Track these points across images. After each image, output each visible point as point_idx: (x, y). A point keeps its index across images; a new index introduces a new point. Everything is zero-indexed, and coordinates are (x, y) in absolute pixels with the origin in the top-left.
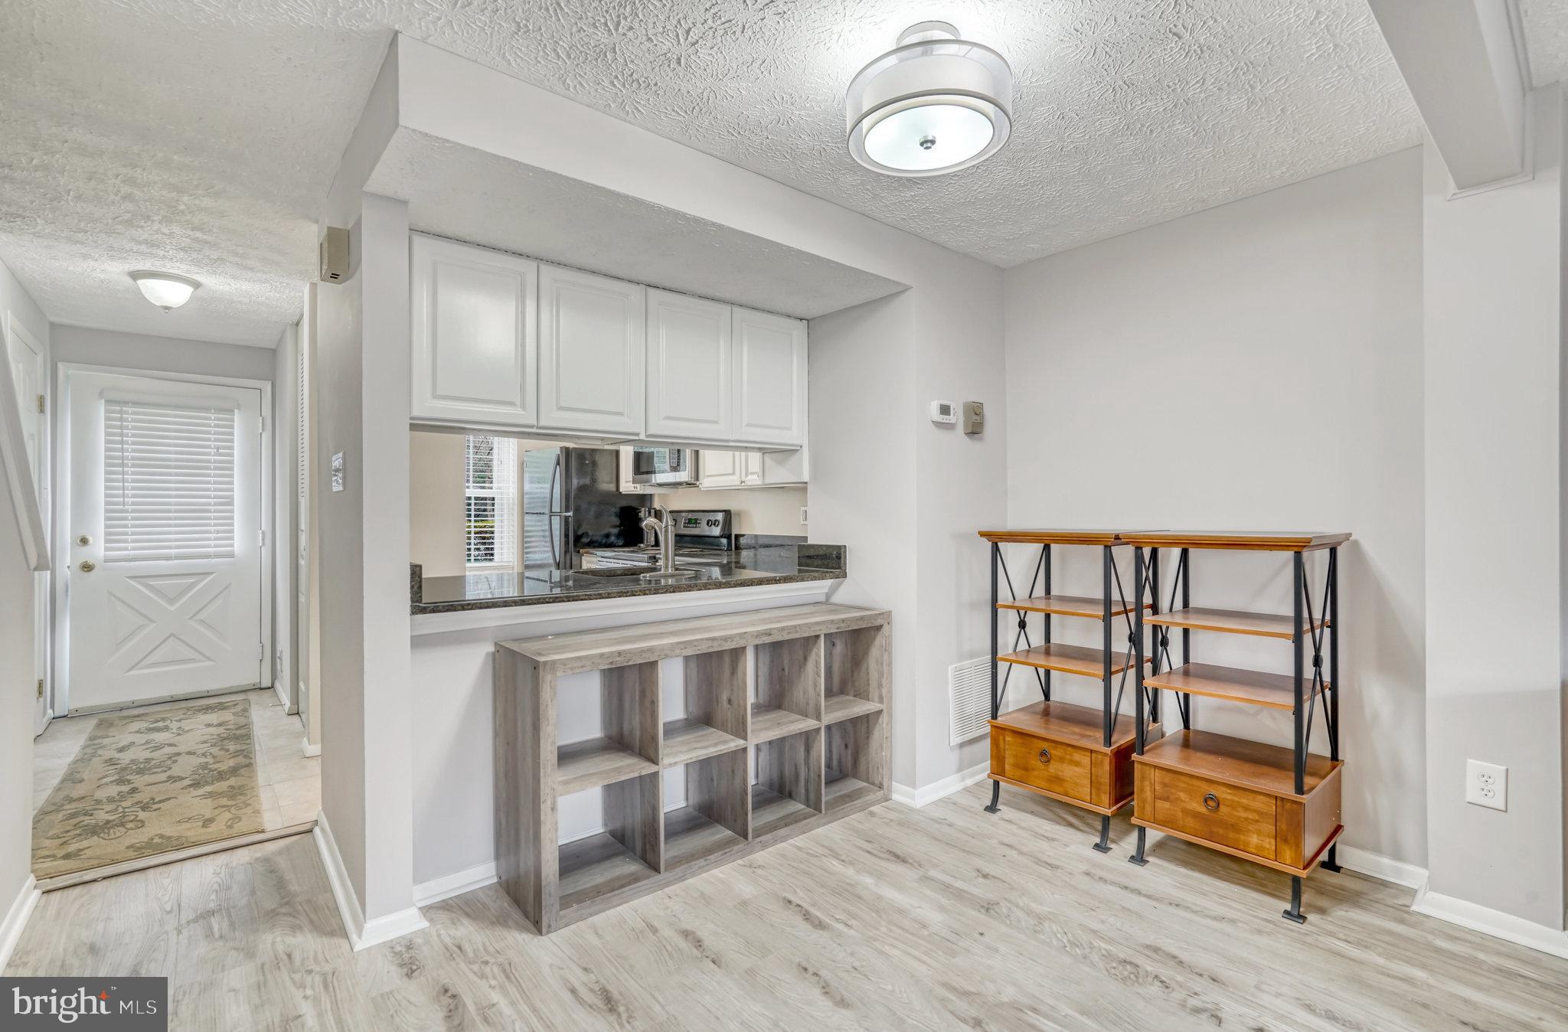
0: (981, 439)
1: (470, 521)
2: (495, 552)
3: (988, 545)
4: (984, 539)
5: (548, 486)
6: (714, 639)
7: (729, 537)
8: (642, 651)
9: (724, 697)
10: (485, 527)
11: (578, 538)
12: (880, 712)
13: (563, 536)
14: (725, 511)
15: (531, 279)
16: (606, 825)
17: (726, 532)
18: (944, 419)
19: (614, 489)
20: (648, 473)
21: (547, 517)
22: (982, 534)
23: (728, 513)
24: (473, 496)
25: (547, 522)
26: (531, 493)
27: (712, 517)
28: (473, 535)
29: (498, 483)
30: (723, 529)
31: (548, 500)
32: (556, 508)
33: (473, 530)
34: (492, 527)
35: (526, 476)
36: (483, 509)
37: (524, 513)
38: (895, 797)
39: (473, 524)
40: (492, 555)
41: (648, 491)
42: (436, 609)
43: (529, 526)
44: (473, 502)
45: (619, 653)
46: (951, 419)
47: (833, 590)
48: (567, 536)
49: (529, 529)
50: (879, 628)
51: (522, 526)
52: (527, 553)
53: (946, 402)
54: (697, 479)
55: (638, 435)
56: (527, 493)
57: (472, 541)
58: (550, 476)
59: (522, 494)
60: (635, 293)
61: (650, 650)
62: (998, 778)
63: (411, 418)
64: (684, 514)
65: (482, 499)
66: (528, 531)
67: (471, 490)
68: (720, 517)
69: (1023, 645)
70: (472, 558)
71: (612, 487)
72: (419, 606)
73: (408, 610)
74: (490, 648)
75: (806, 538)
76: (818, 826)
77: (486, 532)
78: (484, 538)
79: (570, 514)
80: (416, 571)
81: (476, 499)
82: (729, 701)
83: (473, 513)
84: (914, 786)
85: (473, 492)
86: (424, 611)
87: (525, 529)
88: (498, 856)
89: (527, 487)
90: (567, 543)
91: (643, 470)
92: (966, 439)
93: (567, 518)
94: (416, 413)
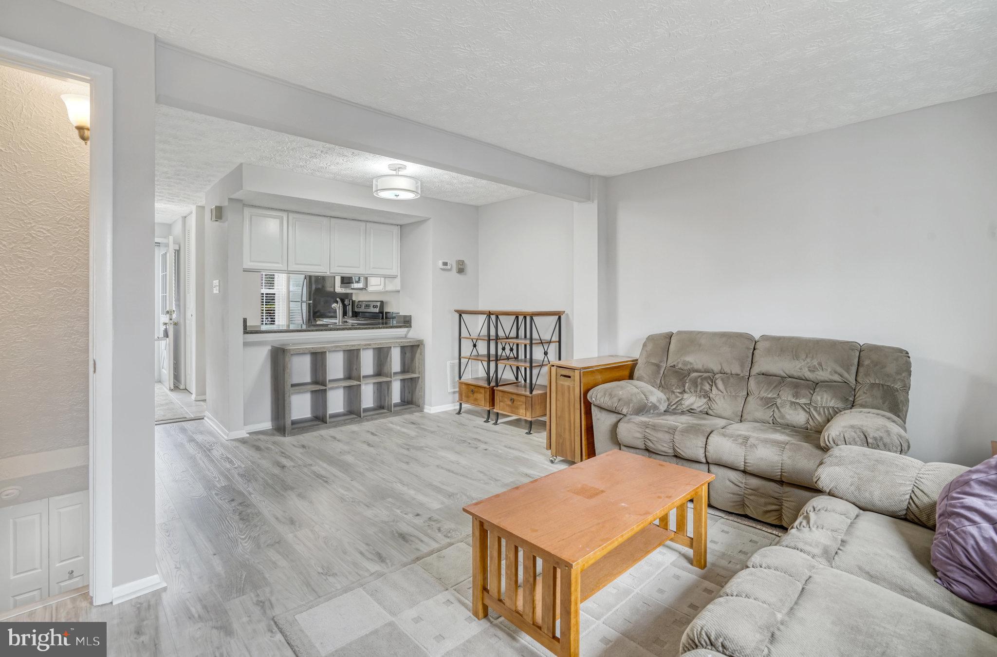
0: (465, 274)
1: (263, 305)
2: (276, 320)
3: (457, 315)
4: (456, 313)
5: (301, 288)
6: (348, 345)
7: (382, 313)
8: (321, 348)
9: (355, 368)
10: (271, 308)
11: (315, 313)
12: (419, 377)
13: (308, 312)
14: (381, 301)
15: (285, 219)
16: (312, 413)
17: (381, 311)
18: (445, 267)
19: (333, 290)
20: (350, 283)
21: (300, 303)
22: (456, 311)
23: (382, 302)
24: (265, 293)
25: (300, 306)
26: (293, 292)
27: (375, 304)
28: (264, 312)
29: (278, 286)
30: (380, 309)
31: (300, 295)
32: (304, 299)
33: (264, 309)
34: (274, 308)
35: (291, 283)
36: (270, 299)
37: (289, 301)
38: (425, 410)
39: (264, 306)
40: (274, 321)
41: (348, 291)
42: (252, 332)
43: (292, 307)
44: (265, 295)
45: (313, 348)
46: (449, 267)
47: (408, 332)
48: (309, 312)
49: (293, 309)
50: (418, 346)
51: (289, 307)
52: (291, 321)
53: (445, 261)
54: (367, 287)
55: (326, 273)
56: (291, 292)
57: (264, 314)
58: (302, 283)
59: (289, 292)
60: (325, 221)
61: (324, 348)
62: (461, 402)
63: (244, 269)
64: (364, 302)
65: (270, 294)
66: (291, 310)
67: (264, 290)
68: (378, 304)
69: (475, 353)
70: (264, 323)
71: (332, 290)
72: (246, 331)
73: (242, 332)
74: (270, 348)
75: (399, 313)
76: (391, 417)
77: (271, 310)
78: (270, 313)
79: (311, 302)
80: (245, 321)
81: (266, 294)
82: (356, 369)
83: (264, 301)
84: (431, 406)
85: (265, 291)
86: (247, 333)
87: (291, 309)
88: (272, 420)
89: (291, 289)
90: (309, 316)
91: (345, 282)
92: (458, 275)
93: (309, 304)
94: (244, 267)
